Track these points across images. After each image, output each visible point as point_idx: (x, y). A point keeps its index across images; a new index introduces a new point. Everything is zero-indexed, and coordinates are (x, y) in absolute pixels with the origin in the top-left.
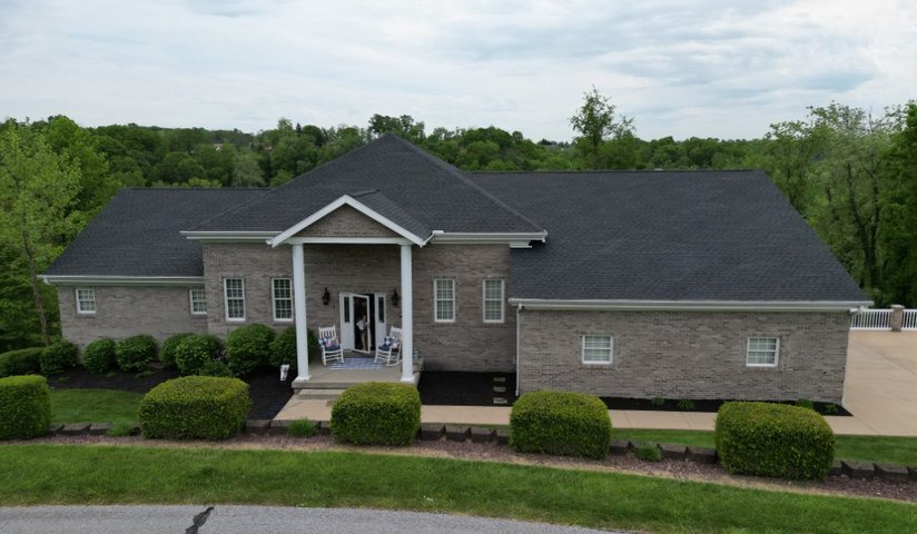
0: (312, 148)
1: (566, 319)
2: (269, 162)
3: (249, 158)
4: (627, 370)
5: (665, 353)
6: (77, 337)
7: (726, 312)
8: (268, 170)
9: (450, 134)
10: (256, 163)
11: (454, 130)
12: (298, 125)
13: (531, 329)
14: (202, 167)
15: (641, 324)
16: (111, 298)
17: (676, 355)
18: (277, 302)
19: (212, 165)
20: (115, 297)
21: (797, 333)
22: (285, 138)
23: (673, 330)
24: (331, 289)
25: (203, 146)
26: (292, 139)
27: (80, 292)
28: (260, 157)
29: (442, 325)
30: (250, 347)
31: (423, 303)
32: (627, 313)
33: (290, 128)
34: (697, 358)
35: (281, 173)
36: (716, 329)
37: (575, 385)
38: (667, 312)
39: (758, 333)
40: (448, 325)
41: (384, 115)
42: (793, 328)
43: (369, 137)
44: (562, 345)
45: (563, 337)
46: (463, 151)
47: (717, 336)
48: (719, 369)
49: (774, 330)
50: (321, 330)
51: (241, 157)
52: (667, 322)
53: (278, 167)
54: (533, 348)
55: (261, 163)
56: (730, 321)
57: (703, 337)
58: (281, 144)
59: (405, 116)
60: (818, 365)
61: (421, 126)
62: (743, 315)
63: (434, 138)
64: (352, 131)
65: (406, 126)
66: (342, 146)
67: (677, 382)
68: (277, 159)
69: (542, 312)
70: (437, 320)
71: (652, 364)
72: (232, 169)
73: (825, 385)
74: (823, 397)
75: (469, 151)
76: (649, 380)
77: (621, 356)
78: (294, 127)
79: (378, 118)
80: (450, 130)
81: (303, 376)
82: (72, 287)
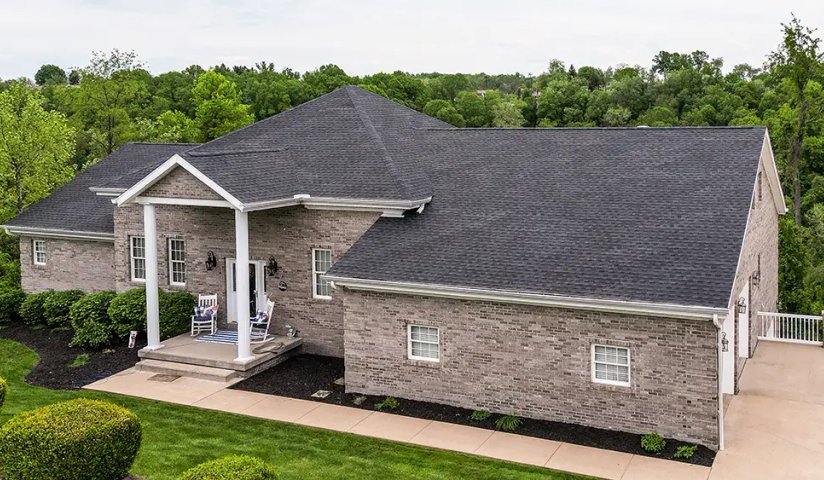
0: (584, 92)
1: (390, 304)
2: (535, 109)
3: (512, 105)
4: (455, 373)
5: (495, 355)
6: (31, 287)
7: (560, 309)
8: (531, 118)
9: (756, 71)
10: (518, 112)
11: (761, 66)
12: (572, 67)
13: (355, 313)
14: (461, 116)
15: (467, 316)
16: (57, 251)
17: (507, 357)
18: (174, 264)
19: (474, 113)
20: (60, 249)
21: (649, 344)
22: (555, 82)
23: (502, 326)
24: (219, 255)
25: (464, 93)
26: (561, 83)
27: (37, 244)
28: (524, 104)
29: (319, 302)
30: (124, 310)
31: (300, 275)
32: (452, 301)
33: (563, 71)
34: (531, 364)
35: (544, 122)
36: (550, 330)
37: (400, 385)
38: (495, 303)
39: (603, 339)
40: (324, 302)
41: (671, 52)
42: (644, 336)
43: (652, 77)
44: (385, 335)
45: (387, 325)
46: (769, 92)
47: (553, 339)
48: (558, 382)
49: (620, 336)
50: (201, 298)
51: (502, 105)
52: (494, 315)
53: (543, 115)
54: (357, 335)
55: (525, 111)
56: (568, 321)
57: (536, 338)
58: (549, 90)
59: (698, 52)
60: (680, 390)
61: (718, 63)
62: (582, 314)
63: (732, 77)
64: (630, 72)
65: (699, 63)
66: (618, 89)
67: (511, 393)
68: (543, 106)
69: (366, 293)
70: (316, 296)
71: (483, 366)
72: (493, 118)
73: (690, 420)
74: (689, 436)
75: (778, 91)
76: (477, 388)
77: (448, 353)
78: (567, 70)
79: (665, 55)
80: (754, 67)
81: (153, 343)
82: (31, 239)
